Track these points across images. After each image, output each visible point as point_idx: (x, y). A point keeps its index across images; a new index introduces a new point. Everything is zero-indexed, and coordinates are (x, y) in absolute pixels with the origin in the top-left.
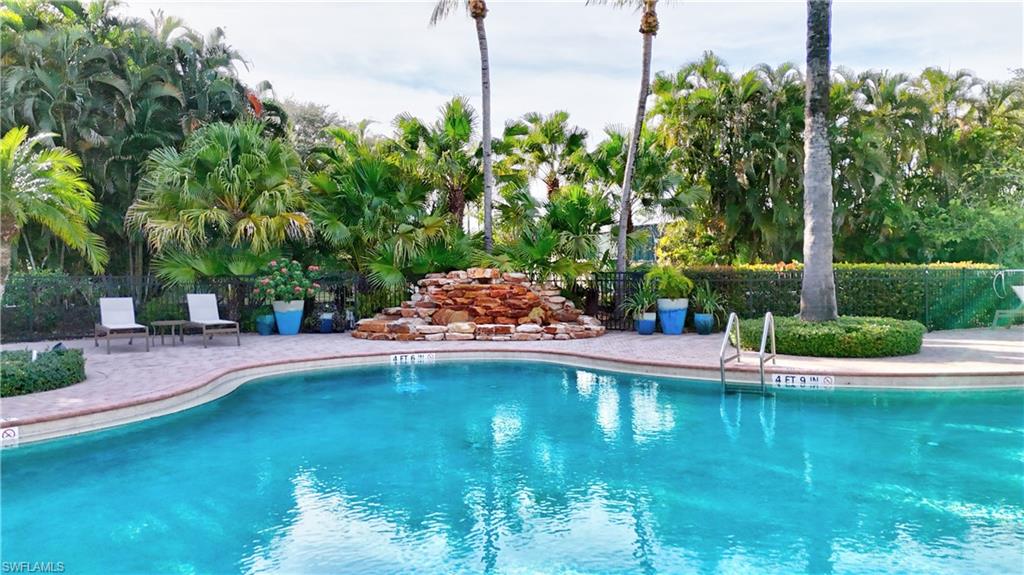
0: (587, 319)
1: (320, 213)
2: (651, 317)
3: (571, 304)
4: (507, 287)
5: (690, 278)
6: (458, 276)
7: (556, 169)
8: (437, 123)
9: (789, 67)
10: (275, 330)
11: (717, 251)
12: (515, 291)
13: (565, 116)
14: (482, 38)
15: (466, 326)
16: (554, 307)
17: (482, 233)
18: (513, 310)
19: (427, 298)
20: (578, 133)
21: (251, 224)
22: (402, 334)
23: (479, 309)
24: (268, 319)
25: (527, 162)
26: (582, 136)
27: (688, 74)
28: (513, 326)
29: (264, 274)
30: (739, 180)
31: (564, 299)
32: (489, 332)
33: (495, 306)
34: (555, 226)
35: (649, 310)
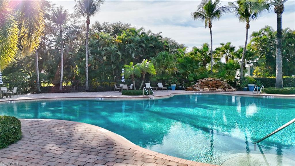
0: (233, 88)
1: (178, 68)
2: (246, 88)
3: (230, 85)
4: (216, 82)
5: (256, 80)
6: (205, 79)
7: (228, 55)
8: (201, 48)
9: (288, 28)
10: (171, 89)
11: (268, 73)
12: (217, 82)
13: (230, 43)
14: (211, 32)
15: (207, 89)
16: (226, 86)
17: (210, 71)
18: (217, 86)
19: (199, 84)
20: (233, 47)
21: (168, 71)
22: (195, 90)
23: (210, 86)
24: (170, 87)
25: (221, 54)
26: (234, 48)
27: (262, 31)
28: (217, 89)
29: (169, 79)
30: (273, 57)
31: (228, 84)
32: (212, 90)
33: (213, 85)
34: (226, 69)
35: (246, 86)
